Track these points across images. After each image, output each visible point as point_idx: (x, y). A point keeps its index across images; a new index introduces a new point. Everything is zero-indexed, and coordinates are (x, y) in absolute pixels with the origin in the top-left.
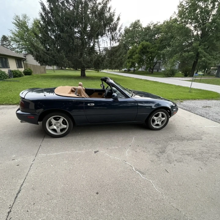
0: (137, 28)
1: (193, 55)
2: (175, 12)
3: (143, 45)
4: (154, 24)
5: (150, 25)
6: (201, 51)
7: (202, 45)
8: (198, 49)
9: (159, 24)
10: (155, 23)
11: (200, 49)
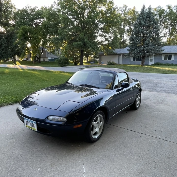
0: (9, 7)
1: (82, 44)
2: (55, 1)
3: (24, 29)
4: (31, 8)
5: (27, 8)
6: (87, 42)
7: (86, 36)
8: (84, 40)
9: (37, 9)
10: (33, 7)
11: (85, 39)
